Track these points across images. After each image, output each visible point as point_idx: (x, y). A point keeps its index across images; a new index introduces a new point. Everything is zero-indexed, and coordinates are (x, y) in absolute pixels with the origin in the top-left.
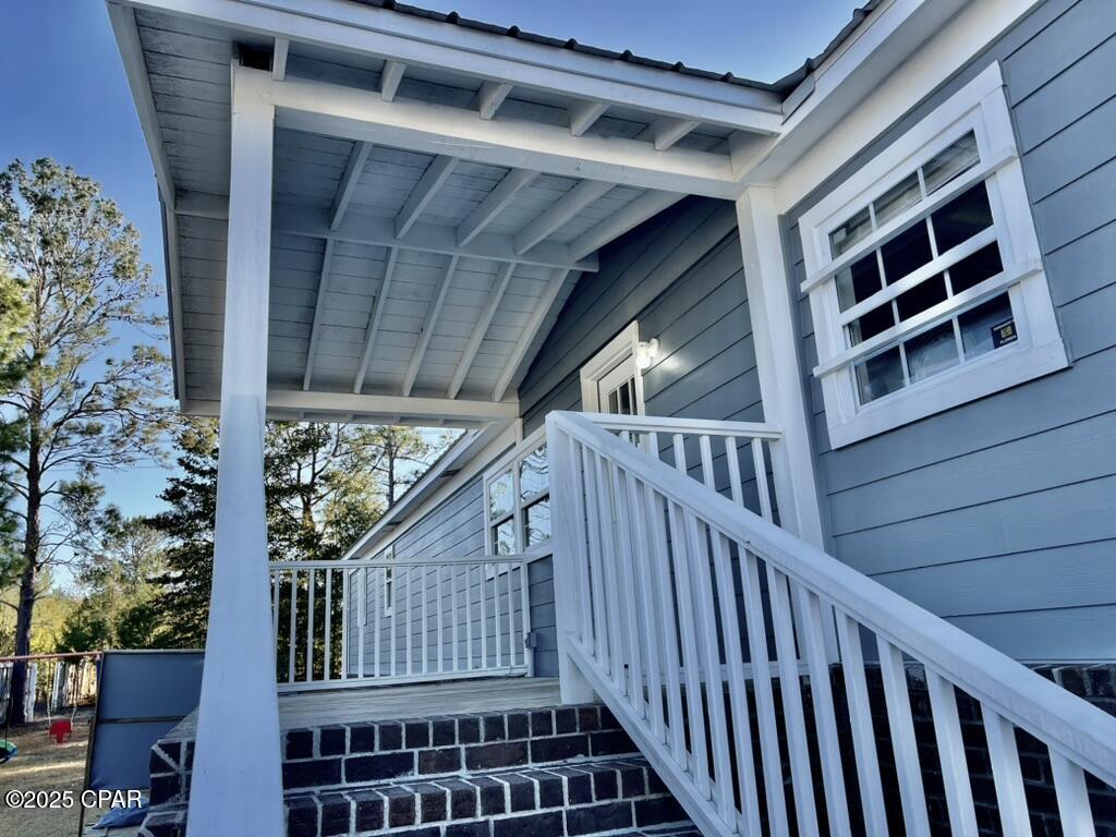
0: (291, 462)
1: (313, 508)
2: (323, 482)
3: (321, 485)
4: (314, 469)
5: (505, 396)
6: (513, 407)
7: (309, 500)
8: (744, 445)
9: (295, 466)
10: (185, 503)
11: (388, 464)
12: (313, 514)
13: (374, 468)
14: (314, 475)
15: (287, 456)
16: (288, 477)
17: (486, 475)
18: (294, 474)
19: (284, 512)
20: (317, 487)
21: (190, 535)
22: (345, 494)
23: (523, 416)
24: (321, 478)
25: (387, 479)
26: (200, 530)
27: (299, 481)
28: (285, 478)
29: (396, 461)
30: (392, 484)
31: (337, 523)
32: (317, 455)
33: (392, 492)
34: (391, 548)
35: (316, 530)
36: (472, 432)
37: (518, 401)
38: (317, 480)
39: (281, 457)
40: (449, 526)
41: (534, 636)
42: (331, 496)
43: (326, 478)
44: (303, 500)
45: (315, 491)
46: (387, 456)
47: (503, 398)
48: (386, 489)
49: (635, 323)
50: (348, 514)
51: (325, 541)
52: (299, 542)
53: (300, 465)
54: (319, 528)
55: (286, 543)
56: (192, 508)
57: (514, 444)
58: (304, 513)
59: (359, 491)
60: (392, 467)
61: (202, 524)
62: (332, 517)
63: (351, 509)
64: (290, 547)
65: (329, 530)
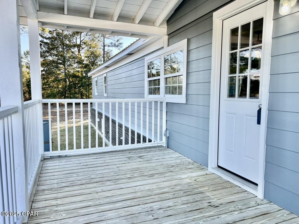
0: (73, 37)
1: (81, 51)
2: (83, 44)
3: (83, 45)
4: (80, 39)
6: (164, 30)
7: (80, 49)
9: (75, 38)
10: (42, 47)
11: (103, 40)
12: (81, 53)
13: (99, 40)
14: (81, 41)
15: (72, 35)
16: (73, 41)
18: (75, 41)
19: (73, 52)
20: (82, 46)
21: (45, 58)
22: (90, 48)
23: (168, 35)
24: (83, 43)
25: (103, 45)
26: (47, 56)
27: (76, 43)
28: (72, 42)
29: (105, 39)
30: (104, 46)
31: (88, 57)
32: (81, 35)
33: (104, 49)
35: (82, 59)
36: (142, 40)
37: (166, 27)
38: (81, 43)
39: (70, 35)
41: (168, 132)
42: (86, 48)
43: (85, 43)
44: (78, 49)
45: (81, 47)
46: (102, 37)
47: (160, 25)
48: (103, 47)
50: (91, 55)
51: (85, 62)
52: (77, 62)
53: (76, 38)
54: (83, 58)
55: (73, 62)
56: (44, 49)
58: (78, 53)
59: (94, 47)
60: (104, 41)
61: (47, 55)
62: (87, 55)
63: (92, 53)
64: (74, 63)
65: (86, 59)
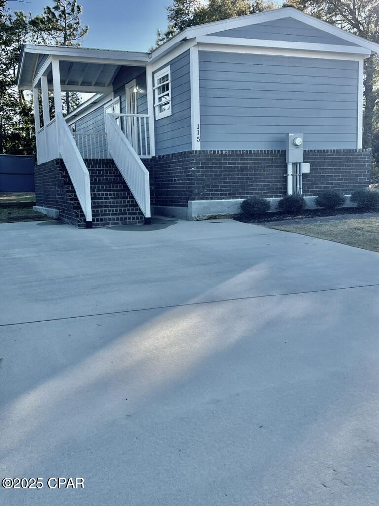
5: (108, 85)
6: (111, 89)
8: (142, 118)
17: (105, 106)
23: (114, 92)
34: (74, 125)
37: (112, 87)
40: (94, 120)
47: (108, 86)
49: (135, 80)
57: (111, 100)
